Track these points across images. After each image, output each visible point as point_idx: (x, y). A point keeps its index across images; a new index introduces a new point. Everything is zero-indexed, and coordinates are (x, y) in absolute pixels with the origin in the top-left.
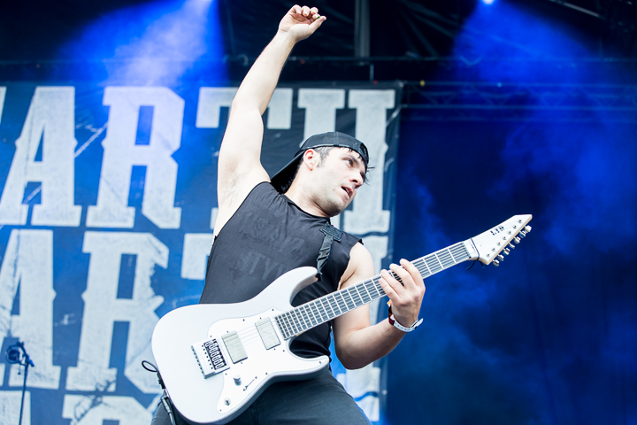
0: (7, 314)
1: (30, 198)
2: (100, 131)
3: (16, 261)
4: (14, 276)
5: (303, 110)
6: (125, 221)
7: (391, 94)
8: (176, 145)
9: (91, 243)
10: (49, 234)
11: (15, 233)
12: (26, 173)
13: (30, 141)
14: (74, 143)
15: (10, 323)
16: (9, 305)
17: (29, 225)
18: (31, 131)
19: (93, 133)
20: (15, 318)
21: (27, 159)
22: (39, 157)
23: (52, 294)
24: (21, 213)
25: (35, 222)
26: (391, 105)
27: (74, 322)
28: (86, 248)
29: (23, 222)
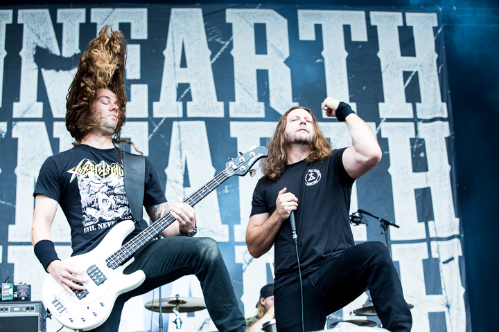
0: (180, 186)
1: (182, 96)
2: (227, 43)
3: (180, 146)
4: (181, 157)
5: (375, 27)
6: (258, 112)
7: (434, 16)
8: (287, 54)
9: (235, 129)
10: (203, 124)
11: (175, 124)
12: (175, 77)
13: (174, 51)
14: (209, 53)
16: (181, 181)
17: (185, 118)
18: (173, 44)
19: (223, 45)
20: (187, 189)
21: (175, 65)
22: (184, 64)
23: (213, 171)
24: (178, 108)
25: (190, 115)
26: (436, 24)
27: (232, 191)
28: (233, 135)
29: (181, 115)
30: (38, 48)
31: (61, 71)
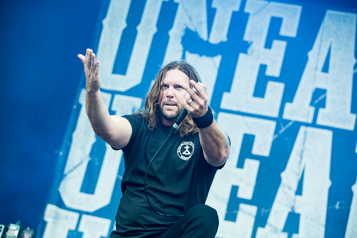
0: (292, 193)
1: (316, 102)
3: (302, 152)
4: (300, 163)
10: (329, 134)
11: (303, 129)
12: (314, 80)
13: (319, 54)
14: (354, 61)
15: (294, 201)
16: (295, 187)
17: (314, 124)
18: (320, 46)
20: (298, 197)
21: (316, 69)
22: (326, 69)
23: (328, 183)
24: (309, 114)
25: (320, 122)
27: (343, 207)
29: (310, 121)
30: (187, 31)
31: (204, 57)
